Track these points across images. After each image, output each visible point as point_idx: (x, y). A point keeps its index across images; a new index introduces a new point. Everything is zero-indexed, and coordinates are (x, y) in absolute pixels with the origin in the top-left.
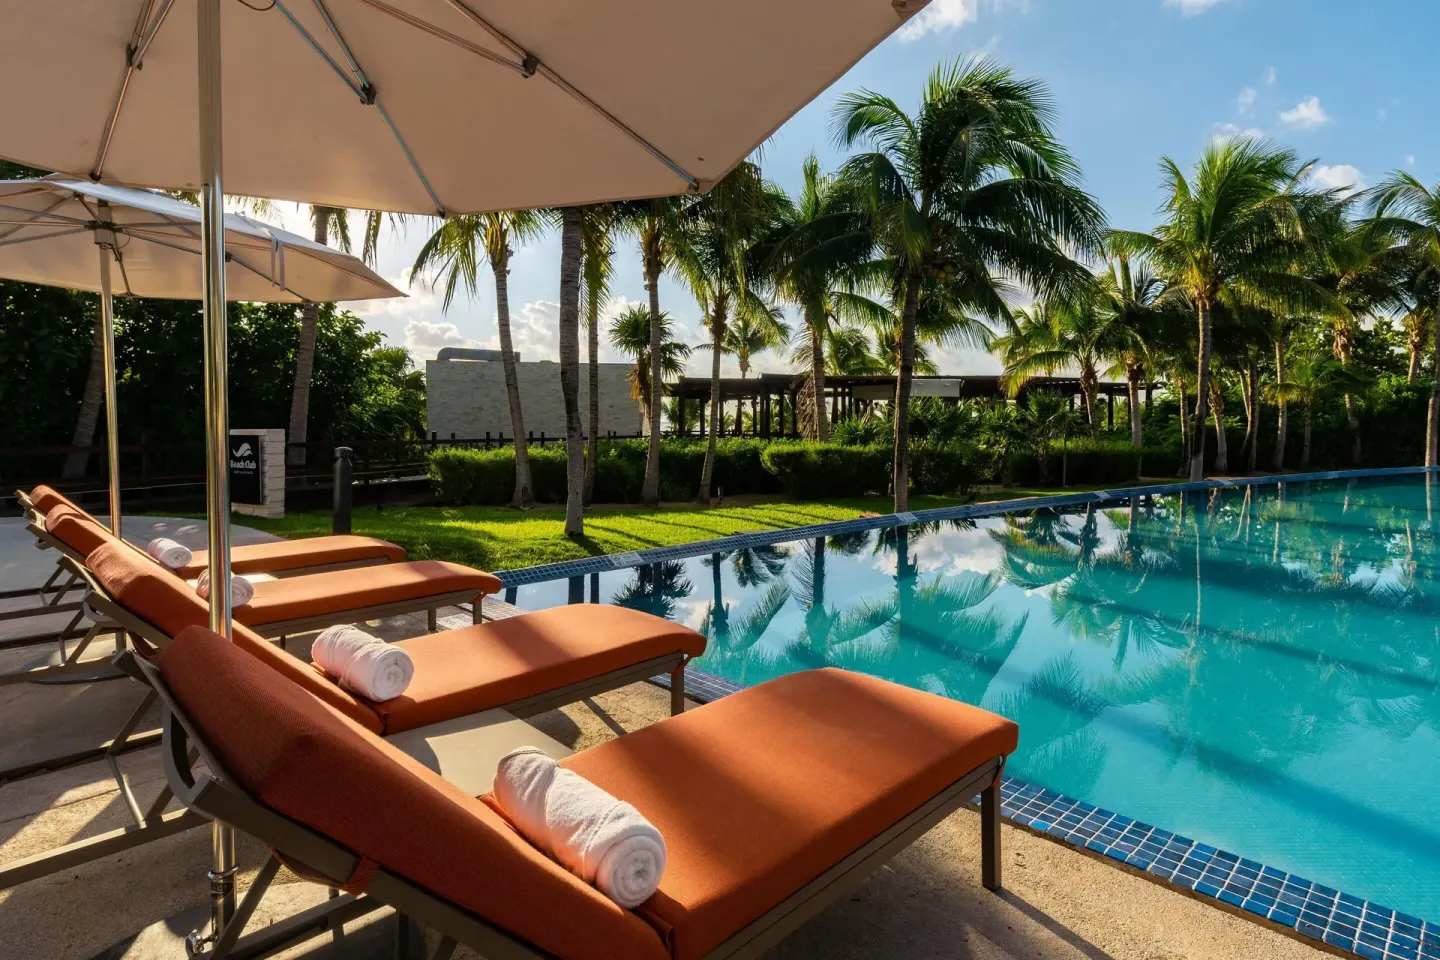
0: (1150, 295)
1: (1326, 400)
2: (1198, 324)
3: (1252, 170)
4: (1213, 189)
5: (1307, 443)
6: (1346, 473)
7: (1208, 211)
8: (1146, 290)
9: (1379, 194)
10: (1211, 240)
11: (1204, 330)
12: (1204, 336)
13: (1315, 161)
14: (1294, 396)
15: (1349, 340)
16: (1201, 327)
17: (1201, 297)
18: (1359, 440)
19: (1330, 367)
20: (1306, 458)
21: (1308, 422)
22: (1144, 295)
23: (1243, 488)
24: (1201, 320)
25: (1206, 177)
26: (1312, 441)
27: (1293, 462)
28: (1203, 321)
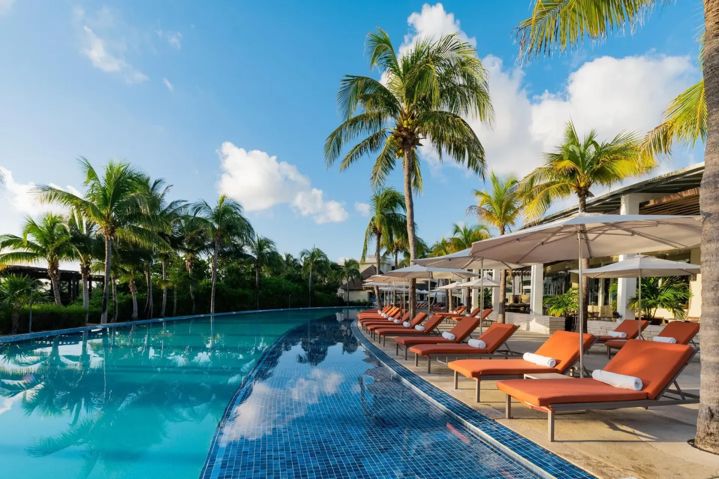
0: (93, 230)
1: (184, 286)
2: (105, 247)
3: (130, 177)
4: (112, 181)
5: (175, 305)
6: (189, 317)
7: (110, 192)
8: (92, 227)
9: (196, 206)
10: (112, 205)
11: (108, 250)
12: (108, 253)
13: (172, 186)
14: (170, 285)
15: (192, 264)
16: (106, 249)
17: (106, 234)
18: (194, 304)
19: (185, 274)
20: (175, 312)
21: (175, 297)
22: (91, 229)
23: (131, 326)
24: (106, 245)
25: (109, 175)
26: (177, 304)
27: (169, 313)
28: (107, 246)
